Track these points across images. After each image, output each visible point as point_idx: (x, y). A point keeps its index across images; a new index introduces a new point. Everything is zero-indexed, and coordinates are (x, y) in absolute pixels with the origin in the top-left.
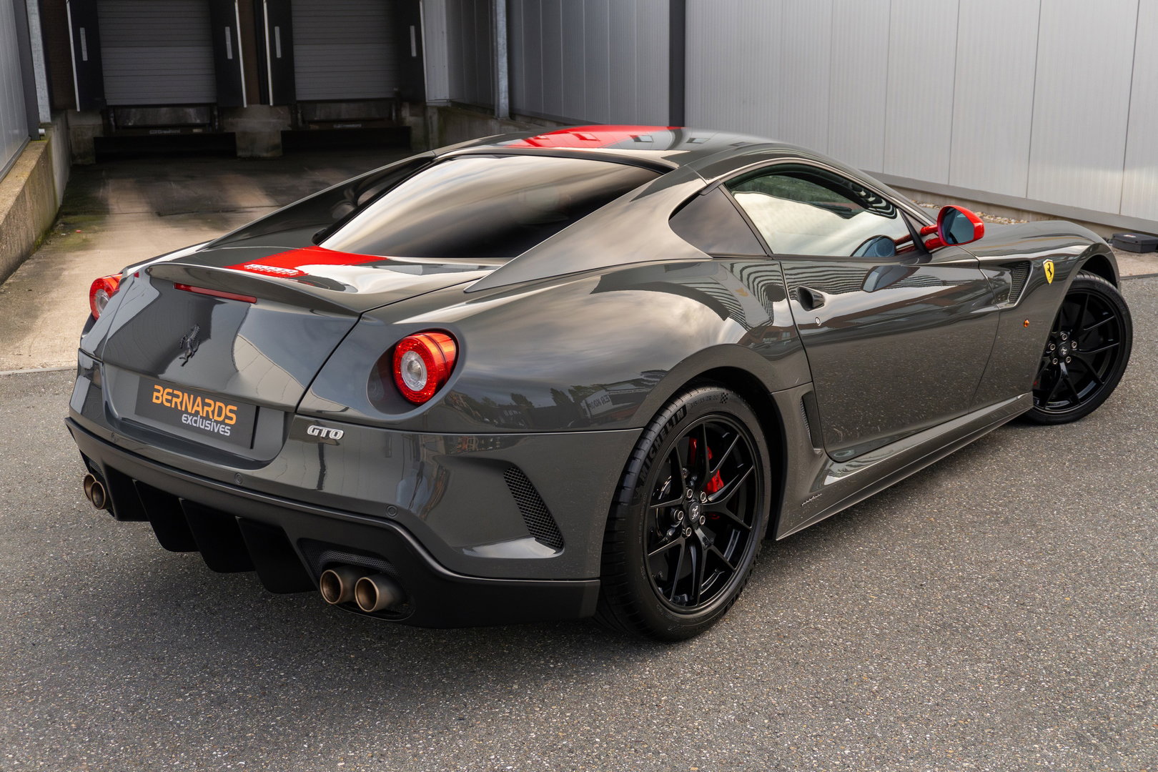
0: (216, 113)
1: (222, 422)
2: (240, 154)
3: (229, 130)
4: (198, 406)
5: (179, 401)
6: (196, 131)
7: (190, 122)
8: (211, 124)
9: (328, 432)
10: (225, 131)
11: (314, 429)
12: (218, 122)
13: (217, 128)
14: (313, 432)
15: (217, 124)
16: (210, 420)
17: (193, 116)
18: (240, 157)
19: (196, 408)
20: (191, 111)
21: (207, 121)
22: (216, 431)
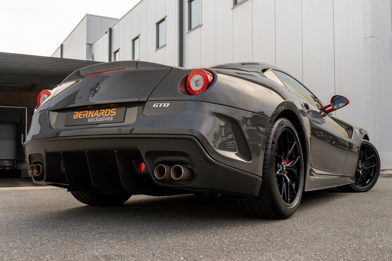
0: (15, 162)
1: (109, 116)
2: (22, 176)
3: (19, 168)
4: (97, 113)
5: (86, 115)
6: (7, 168)
7: (5, 165)
8: (13, 166)
9: (163, 105)
10: (18, 169)
11: (156, 105)
12: (16, 166)
13: (15, 167)
14: (156, 106)
15: (15, 166)
16: (103, 117)
17: (7, 164)
18: (22, 178)
19: (95, 115)
20: (6, 162)
21: (12, 165)
22: (105, 120)
